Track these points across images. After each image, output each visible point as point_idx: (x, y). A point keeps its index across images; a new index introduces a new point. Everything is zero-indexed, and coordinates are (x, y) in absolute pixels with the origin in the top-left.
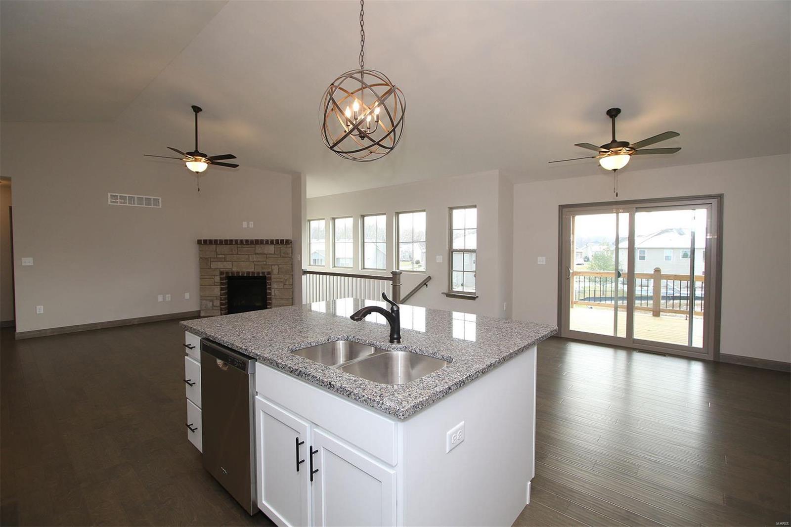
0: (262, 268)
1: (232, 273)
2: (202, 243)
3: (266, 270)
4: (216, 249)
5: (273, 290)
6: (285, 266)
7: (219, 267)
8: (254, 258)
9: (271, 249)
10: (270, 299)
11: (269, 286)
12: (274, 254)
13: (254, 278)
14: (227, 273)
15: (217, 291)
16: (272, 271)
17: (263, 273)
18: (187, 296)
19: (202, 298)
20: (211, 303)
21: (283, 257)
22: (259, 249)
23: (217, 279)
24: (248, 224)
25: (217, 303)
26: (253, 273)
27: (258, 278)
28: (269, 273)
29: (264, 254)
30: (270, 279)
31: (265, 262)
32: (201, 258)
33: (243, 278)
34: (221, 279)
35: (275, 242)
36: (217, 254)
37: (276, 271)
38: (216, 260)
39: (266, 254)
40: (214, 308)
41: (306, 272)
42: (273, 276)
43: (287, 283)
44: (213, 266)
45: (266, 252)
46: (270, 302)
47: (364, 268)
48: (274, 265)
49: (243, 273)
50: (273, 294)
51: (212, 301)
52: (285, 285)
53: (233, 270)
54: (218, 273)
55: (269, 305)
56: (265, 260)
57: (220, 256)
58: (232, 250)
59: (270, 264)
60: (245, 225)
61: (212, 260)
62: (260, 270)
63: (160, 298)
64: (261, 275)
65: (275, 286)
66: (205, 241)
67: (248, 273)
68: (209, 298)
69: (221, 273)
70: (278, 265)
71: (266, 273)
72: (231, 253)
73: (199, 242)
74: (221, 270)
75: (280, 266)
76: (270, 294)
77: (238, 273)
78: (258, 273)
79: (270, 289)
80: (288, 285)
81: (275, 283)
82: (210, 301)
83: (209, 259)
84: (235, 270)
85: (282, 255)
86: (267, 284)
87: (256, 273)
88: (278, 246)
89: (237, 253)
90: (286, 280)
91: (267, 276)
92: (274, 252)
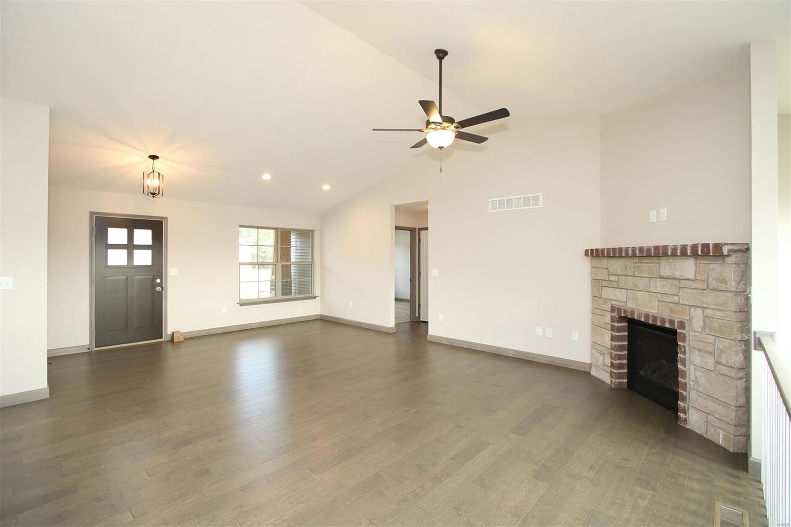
0: (672, 311)
1: (625, 311)
2: (594, 254)
3: (677, 318)
4: (609, 266)
5: (692, 367)
6: (721, 313)
7: (611, 298)
8: (659, 286)
9: (687, 268)
11: (682, 356)
12: (696, 280)
13: (654, 327)
14: (619, 310)
15: (606, 338)
16: (691, 319)
17: (672, 322)
18: (575, 336)
19: (593, 345)
20: (602, 358)
21: (714, 289)
22: (666, 267)
23: (608, 318)
24: (658, 214)
25: (608, 361)
28: (683, 325)
29: (675, 279)
30: (684, 338)
31: (676, 298)
32: (594, 280)
34: (613, 319)
36: (609, 274)
37: (696, 320)
38: (607, 284)
39: (679, 280)
40: (604, 368)
42: (691, 333)
43: (723, 361)
44: (605, 293)
45: (677, 275)
48: (694, 307)
50: (691, 377)
51: (603, 354)
53: (627, 305)
54: (609, 307)
55: (682, 401)
56: (674, 292)
57: (612, 278)
58: (626, 269)
59: (687, 303)
60: (653, 215)
61: (603, 283)
62: (666, 315)
63: (539, 331)
64: (667, 325)
65: (693, 357)
67: (647, 316)
68: (600, 348)
69: (613, 309)
70: (703, 308)
71: (676, 324)
72: (625, 273)
73: (587, 253)
74: (613, 302)
75: (708, 312)
76: (685, 375)
77: (633, 312)
78: (663, 320)
79: (684, 363)
80: (725, 366)
81: (697, 353)
82: (601, 354)
83: (600, 281)
84: (630, 305)
85: (713, 284)
86: (679, 351)
87: (659, 318)
88: (703, 263)
89: (634, 273)
90: (721, 351)
91: (678, 331)
92: (695, 276)
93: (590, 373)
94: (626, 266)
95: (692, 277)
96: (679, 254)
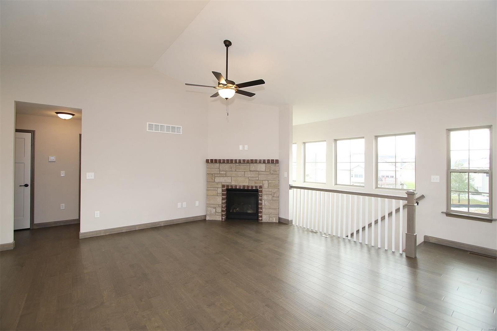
0: (255, 183)
1: (231, 186)
2: (210, 162)
3: (258, 185)
4: (219, 167)
5: (263, 201)
6: (274, 181)
7: (221, 181)
8: (249, 174)
9: (262, 167)
10: (261, 208)
11: (260, 198)
12: (265, 171)
13: (248, 190)
14: (228, 186)
15: (219, 200)
16: (263, 184)
17: (256, 187)
18: (197, 203)
19: (208, 205)
20: (214, 210)
21: (272, 174)
22: (253, 167)
23: (220, 191)
24: (244, 147)
25: (219, 210)
26: (248, 186)
27: (252, 190)
28: (261, 187)
29: (257, 171)
30: (261, 192)
31: (257, 178)
32: (208, 174)
33: (240, 190)
34: (223, 191)
35: (266, 161)
36: (220, 171)
37: (266, 185)
38: (218, 175)
39: (259, 171)
40: (217, 214)
41: (291, 187)
42: (264, 189)
43: (275, 196)
44: (217, 180)
45: (258, 170)
46: (261, 210)
47: (336, 184)
48: (265, 180)
49: (240, 186)
50: (263, 204)
51: (215, 208)
52: (273, 197)
53: (232, 183)
54: (220, 186)
55: (260, 213)
56: (257, 176)
57: (223, 173)
58: (231, 168)
59: (261, 179)
60: (241, 148)
61: (216, 175)
62: (253, 184)
63: (179, 205)
64: (254, 188)
65: (265, 197)
66: (212, 160)
67: (244, 186)
68: (212, 206)
69: (223, 186)
70: (268, 181)
71: (258, 187)
72: (230, 170)
73: (207, 161)
74: (223, 183)
75: (270, 181)
76: (261, 204)
77: (236, 186)
78: (252, 187)
79: (261, 200)
80: (276, 197)
81: (266, 195)
82: (214, 208)
83: (214, 175)
84: (233, 183)
85: (272, 172)
86: (259, 196)
87: (250, 186)
88: (268, 165)
89: (236, 170)
90: (274, 193)
91: (259, 189)
92: (265, 170)
93: (206, 219)
94: (232, 167)
95: (264, 171)
96: (262, 163)
